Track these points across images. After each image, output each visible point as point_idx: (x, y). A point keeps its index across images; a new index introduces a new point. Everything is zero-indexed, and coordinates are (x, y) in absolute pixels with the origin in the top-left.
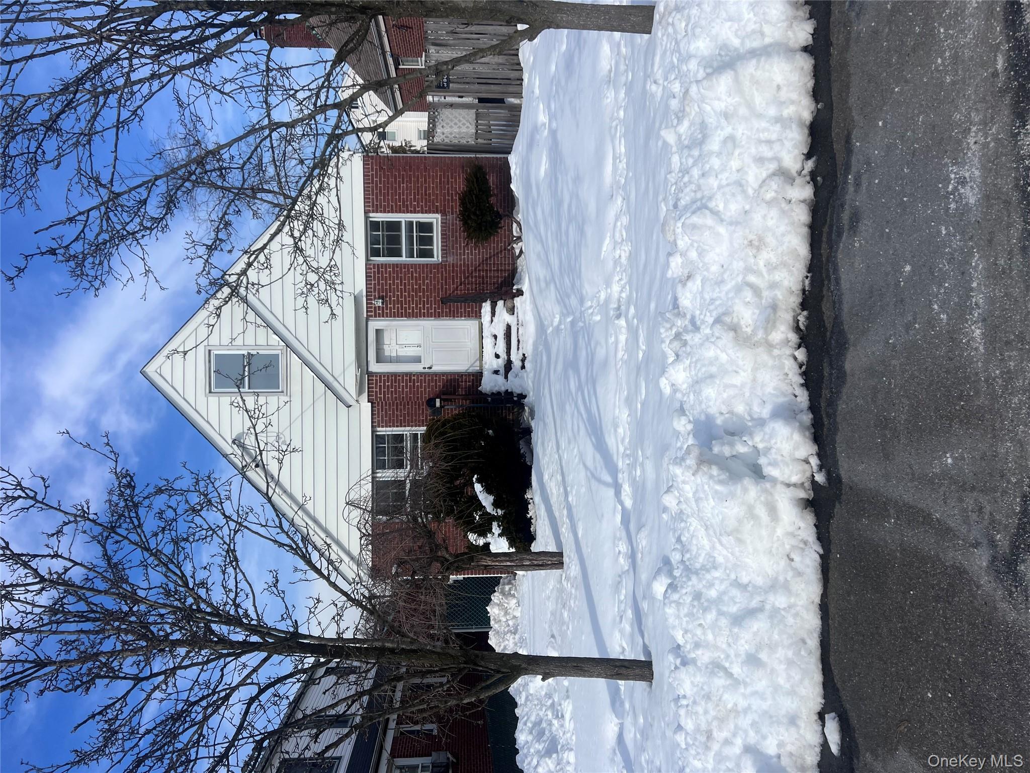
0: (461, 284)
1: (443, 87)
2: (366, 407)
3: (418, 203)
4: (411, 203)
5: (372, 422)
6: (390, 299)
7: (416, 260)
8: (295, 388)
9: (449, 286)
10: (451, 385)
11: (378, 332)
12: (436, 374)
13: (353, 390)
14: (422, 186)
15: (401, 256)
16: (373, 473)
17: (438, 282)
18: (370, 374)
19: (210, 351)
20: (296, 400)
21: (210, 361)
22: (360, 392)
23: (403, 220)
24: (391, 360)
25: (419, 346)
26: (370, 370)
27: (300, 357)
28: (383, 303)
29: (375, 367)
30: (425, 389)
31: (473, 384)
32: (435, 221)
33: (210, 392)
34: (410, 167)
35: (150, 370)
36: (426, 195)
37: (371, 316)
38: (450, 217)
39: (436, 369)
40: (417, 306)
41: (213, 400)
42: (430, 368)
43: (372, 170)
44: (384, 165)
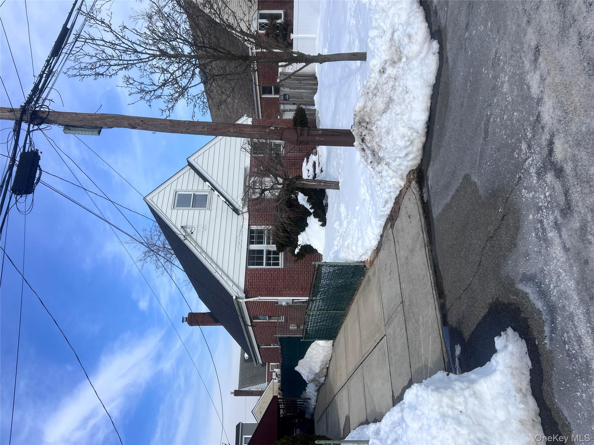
5: (249, 223)
8: (214, 207)
16: (248, 246)
19: (176, 192)
20: (214, 212)
21: (175, 196)
27: (218, 190)
28: (257, 171)
32: (282, 143)
33: (174, 208)
35: (148, 198)
41: (175, 211)
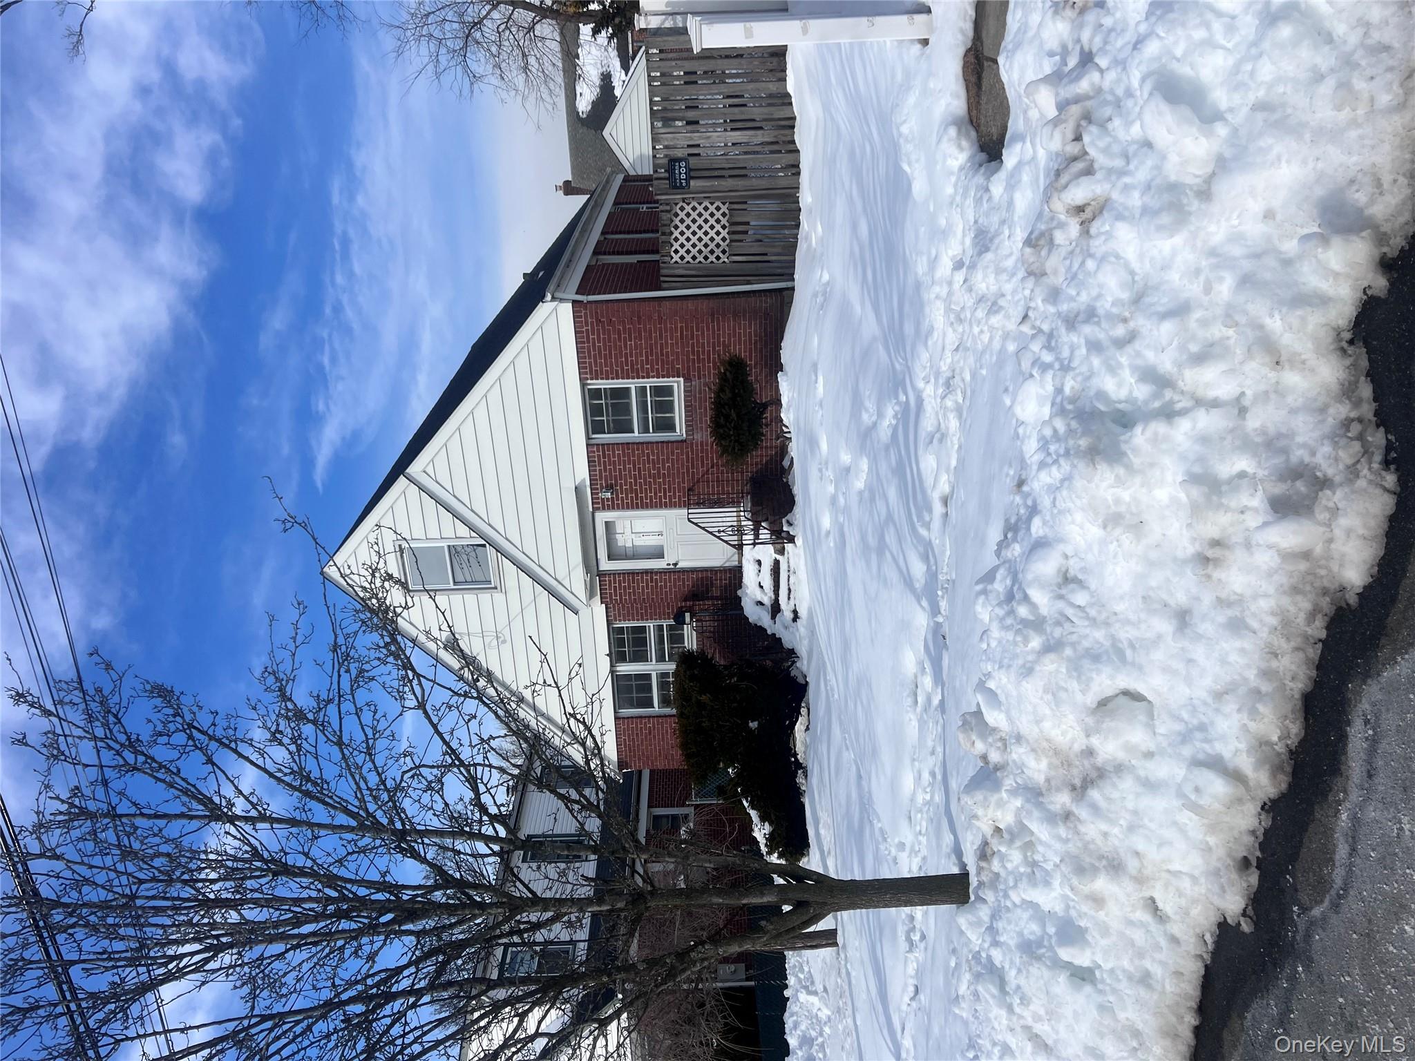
0: (712, 467)
1: (681, 187)
2: (600, 610)
3: (652, 367)
4: (642, 367)
5: (608, 619)
6: (621, 487)
7: (653, 436)
9: (698, 469)
10: (702, 584)
11: (609, 526)
12: (684, 571)
13: (582, 593)
14: (656, 343)
15: (633, 432)
16: (611, 659)
17: (683, 465)
18: (601, 574)
20: (514, 597)
22: (591, 595)
23: (633, 387)
24: (626, 557)
25: (660, 534)
26: (601, 569)
27: (514, 562)
28: (612, 493)
29: (606, 565)
30: (671, 589)
31: (730, 582)
32: (676, 385)
33: (408, 590)
34: (639, 317)
36: (662, 355)
37: (598, 509)
38: (695, 383)
39: (681, 565)
40: (656, 494)
42: (675, 564)
43: (587, 325)
44: (603, 317)
